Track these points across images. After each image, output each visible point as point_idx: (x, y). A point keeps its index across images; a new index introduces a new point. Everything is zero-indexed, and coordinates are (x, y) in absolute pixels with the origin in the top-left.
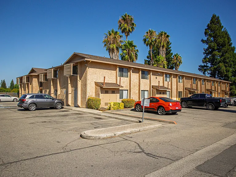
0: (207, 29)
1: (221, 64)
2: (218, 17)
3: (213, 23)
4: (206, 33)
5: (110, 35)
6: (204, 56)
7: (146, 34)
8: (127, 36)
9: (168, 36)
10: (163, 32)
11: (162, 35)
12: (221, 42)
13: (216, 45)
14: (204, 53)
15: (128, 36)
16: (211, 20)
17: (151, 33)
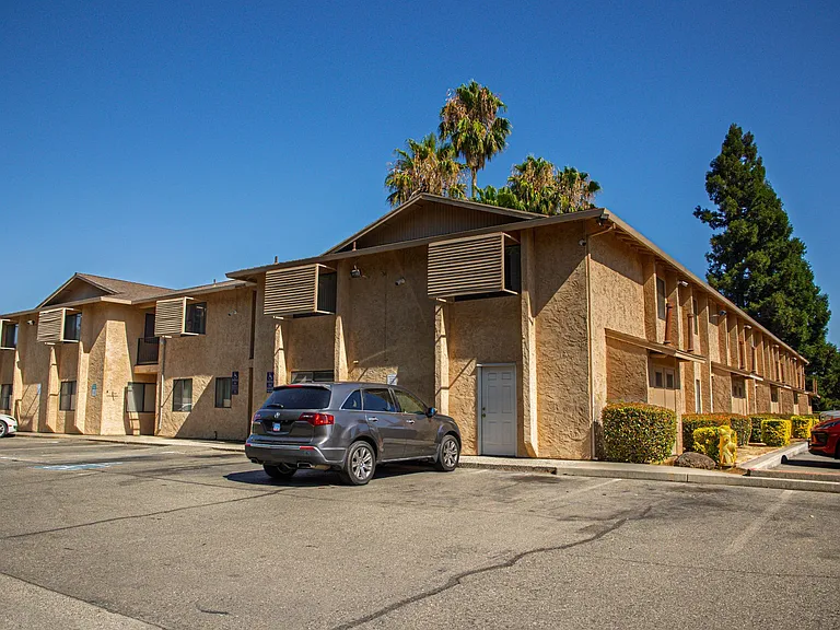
0: (715, 173)
1: (779, 297)
2: (749, 137)
3: (735, 152)
4: (710, 188)
5: (423, 156)
6: (707, 267)
7: (515, 173)
8: (477, 167)
9: (593, 187)
10: (573, 171)
11: (572, 179)
12: (770, 218)
13: (756, 230)
14: (709, 257)
15: (480, 170)
16: (726, 144)
17: (539, 169)
